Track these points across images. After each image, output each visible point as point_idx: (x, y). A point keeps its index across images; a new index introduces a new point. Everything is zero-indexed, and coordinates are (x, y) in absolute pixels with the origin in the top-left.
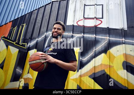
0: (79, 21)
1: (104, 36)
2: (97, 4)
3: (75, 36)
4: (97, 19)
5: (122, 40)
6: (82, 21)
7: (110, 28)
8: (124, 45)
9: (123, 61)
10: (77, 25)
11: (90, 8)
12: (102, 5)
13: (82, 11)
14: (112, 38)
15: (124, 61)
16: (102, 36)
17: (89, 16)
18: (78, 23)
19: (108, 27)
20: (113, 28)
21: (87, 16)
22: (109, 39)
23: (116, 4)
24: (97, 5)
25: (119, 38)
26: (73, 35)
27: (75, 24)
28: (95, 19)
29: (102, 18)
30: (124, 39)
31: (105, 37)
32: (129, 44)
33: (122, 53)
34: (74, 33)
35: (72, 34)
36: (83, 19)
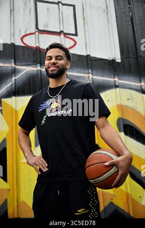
0: (26, 35)
1: (82, 71)
2: (63, 2)
3: (20, 71)
4: (66, 35)
5: (115, 81)
6: (34, 36)
7: (91, 56)
8: (118, 89)
9: (118, 117)
10: (22, 45)
11: (48, 9)
12: (74, 6)
13: (30, 12)
14: (97, 76)
15: (120, 118)
16: (78, 72)
17: (47, 26)
18: (24, 40)
19: (89, 55)
20: (97, 57)
21: (44, 26)
22: (92, 78)
23: (98, 7)
24: (63, 4)
25: (109, 77)
26: (17, 67)
27: (18, 43)
28: (62, 36)
29: (76, 35)
30: (116, 79)
31: (84, 73)
32: (124, 88)
33: (115, 104)
34: (17, 64)
35: (13, 65)
36: (37, 33)
